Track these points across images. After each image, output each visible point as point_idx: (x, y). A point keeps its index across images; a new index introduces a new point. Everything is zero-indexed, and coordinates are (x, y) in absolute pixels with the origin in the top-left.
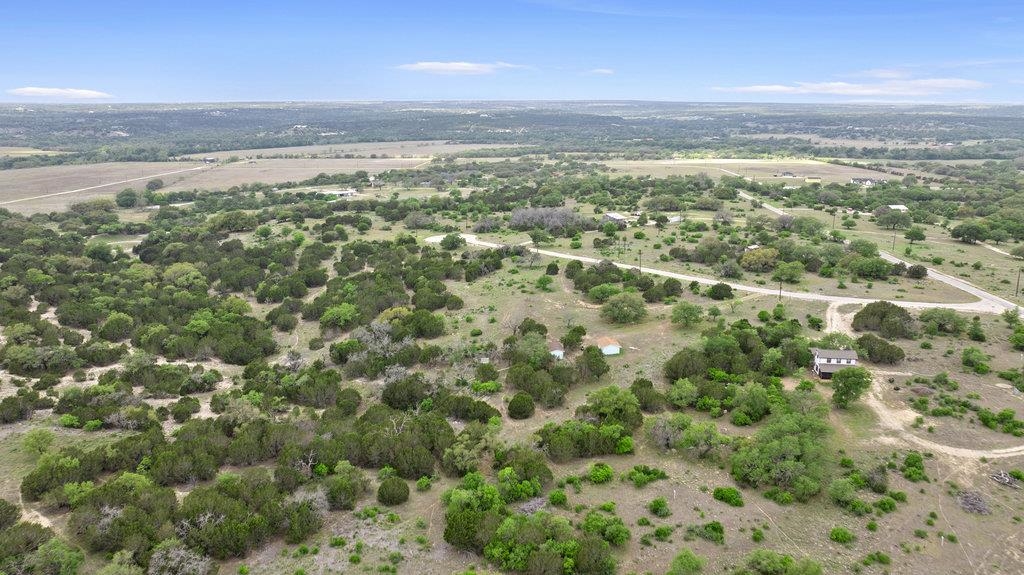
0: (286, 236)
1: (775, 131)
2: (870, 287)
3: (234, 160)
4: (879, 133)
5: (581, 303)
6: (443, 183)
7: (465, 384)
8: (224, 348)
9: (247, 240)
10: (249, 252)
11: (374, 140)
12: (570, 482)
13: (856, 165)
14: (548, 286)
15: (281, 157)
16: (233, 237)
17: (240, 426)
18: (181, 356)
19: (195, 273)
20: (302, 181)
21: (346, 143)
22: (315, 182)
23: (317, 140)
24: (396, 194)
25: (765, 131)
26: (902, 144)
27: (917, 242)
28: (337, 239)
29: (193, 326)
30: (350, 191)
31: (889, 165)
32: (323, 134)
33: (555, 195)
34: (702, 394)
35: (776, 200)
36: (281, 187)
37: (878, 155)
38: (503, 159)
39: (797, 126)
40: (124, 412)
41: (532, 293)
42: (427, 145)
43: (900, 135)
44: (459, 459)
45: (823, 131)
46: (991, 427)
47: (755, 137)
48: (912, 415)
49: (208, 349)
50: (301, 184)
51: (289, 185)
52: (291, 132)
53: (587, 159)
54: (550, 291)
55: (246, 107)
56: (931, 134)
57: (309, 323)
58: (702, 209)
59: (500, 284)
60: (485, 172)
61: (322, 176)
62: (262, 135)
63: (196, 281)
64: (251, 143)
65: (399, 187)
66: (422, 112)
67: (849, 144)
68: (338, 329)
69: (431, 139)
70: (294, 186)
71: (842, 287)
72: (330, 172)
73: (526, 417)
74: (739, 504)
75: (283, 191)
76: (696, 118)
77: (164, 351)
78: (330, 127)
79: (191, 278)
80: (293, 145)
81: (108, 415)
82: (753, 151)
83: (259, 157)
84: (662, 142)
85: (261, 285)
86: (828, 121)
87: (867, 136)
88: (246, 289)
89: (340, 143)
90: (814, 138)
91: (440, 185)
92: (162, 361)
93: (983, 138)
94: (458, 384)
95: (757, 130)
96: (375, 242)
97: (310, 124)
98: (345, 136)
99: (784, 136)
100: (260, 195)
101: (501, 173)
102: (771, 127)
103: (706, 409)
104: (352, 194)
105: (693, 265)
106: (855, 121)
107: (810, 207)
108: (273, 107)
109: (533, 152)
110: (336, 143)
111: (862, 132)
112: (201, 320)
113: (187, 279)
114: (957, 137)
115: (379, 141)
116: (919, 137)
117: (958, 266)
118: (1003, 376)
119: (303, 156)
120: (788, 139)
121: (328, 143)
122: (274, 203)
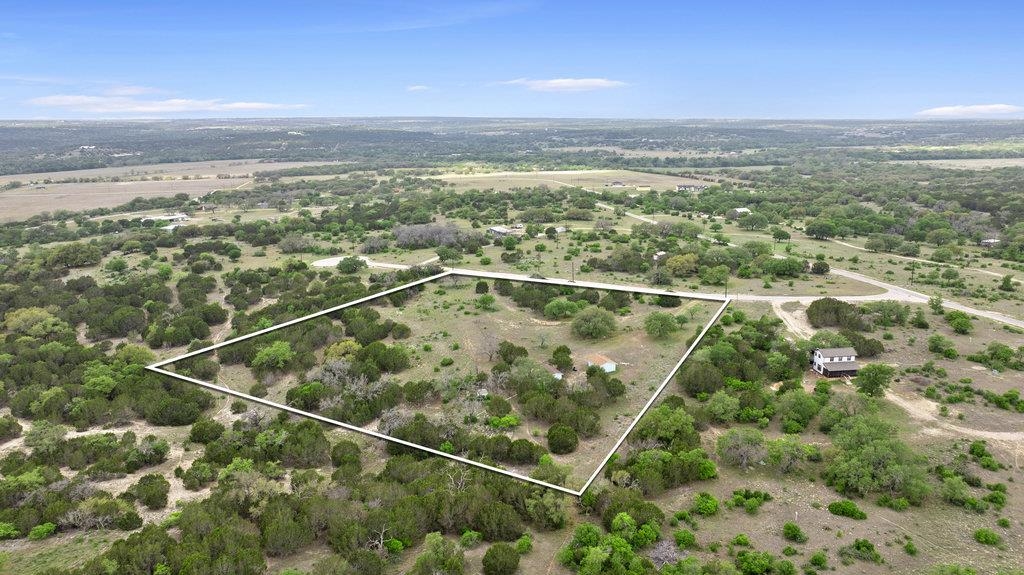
0: (147, 269)
1: (579, 144)
2: (791, 285)
3: (15, 185)
4: (672, 144)
5: (536, 320)
6: (284, 203)
7: (474, 420)
8: (151, 408)
9: (100, 276)
10: (107, 291)
11: (177, 161)
12: (682, 518)
13: (669, 174)
14: (492, 306)
15: (75, 181)
16: (75, 274)
17: (256, 505)
18: (93, 422)
19: (51, 319)
20: (115, 206)
21: (145, 163)
22: (134, 206)
23: (110, 162)
24: (238, 217)
25: (572, 144)
26: (695, 154)
27: (784, 241)
28: (209, 269)
29: (95, 384)
30: (178, 215)
31: (697, 173)
32: (116, 155)
33: (422, 212)
34: (742, 406)
35: (632, 208)
36: (93, 214)
37: (681, 164)
38: (333, 177)
39: (600, 140)
40: (85, 507)
41: (476, 314)
42: (240, 164)
43: (690, 145)
44: (553, 510)
45: (623, 144)
46: (1007, 409)
47: (566, 150)
48: (933, 405)
49: (128, 411)
50: (115, 210)
51: (102, 212)
52: (76, 154)
53: (418, 174)
54: (494, 310)
55: (9, 126)
56: (714, 145)
57: (232, 367)
58: (574, 219)
59: (435, 307)
60: (321, 190)
61: (138, 200)
62: (41, 157)
63: (56, 328)
64: (30, 166)
65: (235, 210)
66: (221, 130)
67: (652, 155)
68: (278, 371)
69: (242, 158)
70: (108, 212)
71: (767, 287)
72: (147, 196)
73: (571, 451)
74: (863, 517)
75: (100, 219)
76: (502, 133)
77: (69, 419)
78: (122, 147)
79: (49, 326)
80: (84, 168)
81: (64, 514)
82: (570, 163)
83: (47, 182)
84: (482, 156)
85: (153, 328)
86: (625, 135)
87: (662, 146)
88: (130, 333)
89: (138, 165)
90: (619, 151)
91: (281, 206)
92: (72, 434)
93: (757, 147)
94: (466, 422)
95: (564, 144)
96: (260, 270)
97: (100, 145)
98: (141, 158)
99: (592, 149)
100: (70, 224)
101: (339, 191)
102: (575, 141)
103: (753, 420)
104: (183, 219)
105: (616, 274)
106: (648, 134)
107: (667, 213)
108: (43, 125)
109: (360, 169)
110: (133, 165)
111: (657, 144)
112: (99, 376)
113: (45, 327)
114: (739, 148)
115: (183, 161)
116: (705, 148)
117: (838, 260)
118: (971, 359)
119: (101, 180)
120: (596, 152)
121: (125, 165)
122: (94, 232)
